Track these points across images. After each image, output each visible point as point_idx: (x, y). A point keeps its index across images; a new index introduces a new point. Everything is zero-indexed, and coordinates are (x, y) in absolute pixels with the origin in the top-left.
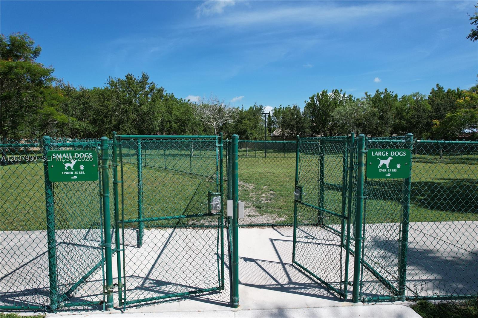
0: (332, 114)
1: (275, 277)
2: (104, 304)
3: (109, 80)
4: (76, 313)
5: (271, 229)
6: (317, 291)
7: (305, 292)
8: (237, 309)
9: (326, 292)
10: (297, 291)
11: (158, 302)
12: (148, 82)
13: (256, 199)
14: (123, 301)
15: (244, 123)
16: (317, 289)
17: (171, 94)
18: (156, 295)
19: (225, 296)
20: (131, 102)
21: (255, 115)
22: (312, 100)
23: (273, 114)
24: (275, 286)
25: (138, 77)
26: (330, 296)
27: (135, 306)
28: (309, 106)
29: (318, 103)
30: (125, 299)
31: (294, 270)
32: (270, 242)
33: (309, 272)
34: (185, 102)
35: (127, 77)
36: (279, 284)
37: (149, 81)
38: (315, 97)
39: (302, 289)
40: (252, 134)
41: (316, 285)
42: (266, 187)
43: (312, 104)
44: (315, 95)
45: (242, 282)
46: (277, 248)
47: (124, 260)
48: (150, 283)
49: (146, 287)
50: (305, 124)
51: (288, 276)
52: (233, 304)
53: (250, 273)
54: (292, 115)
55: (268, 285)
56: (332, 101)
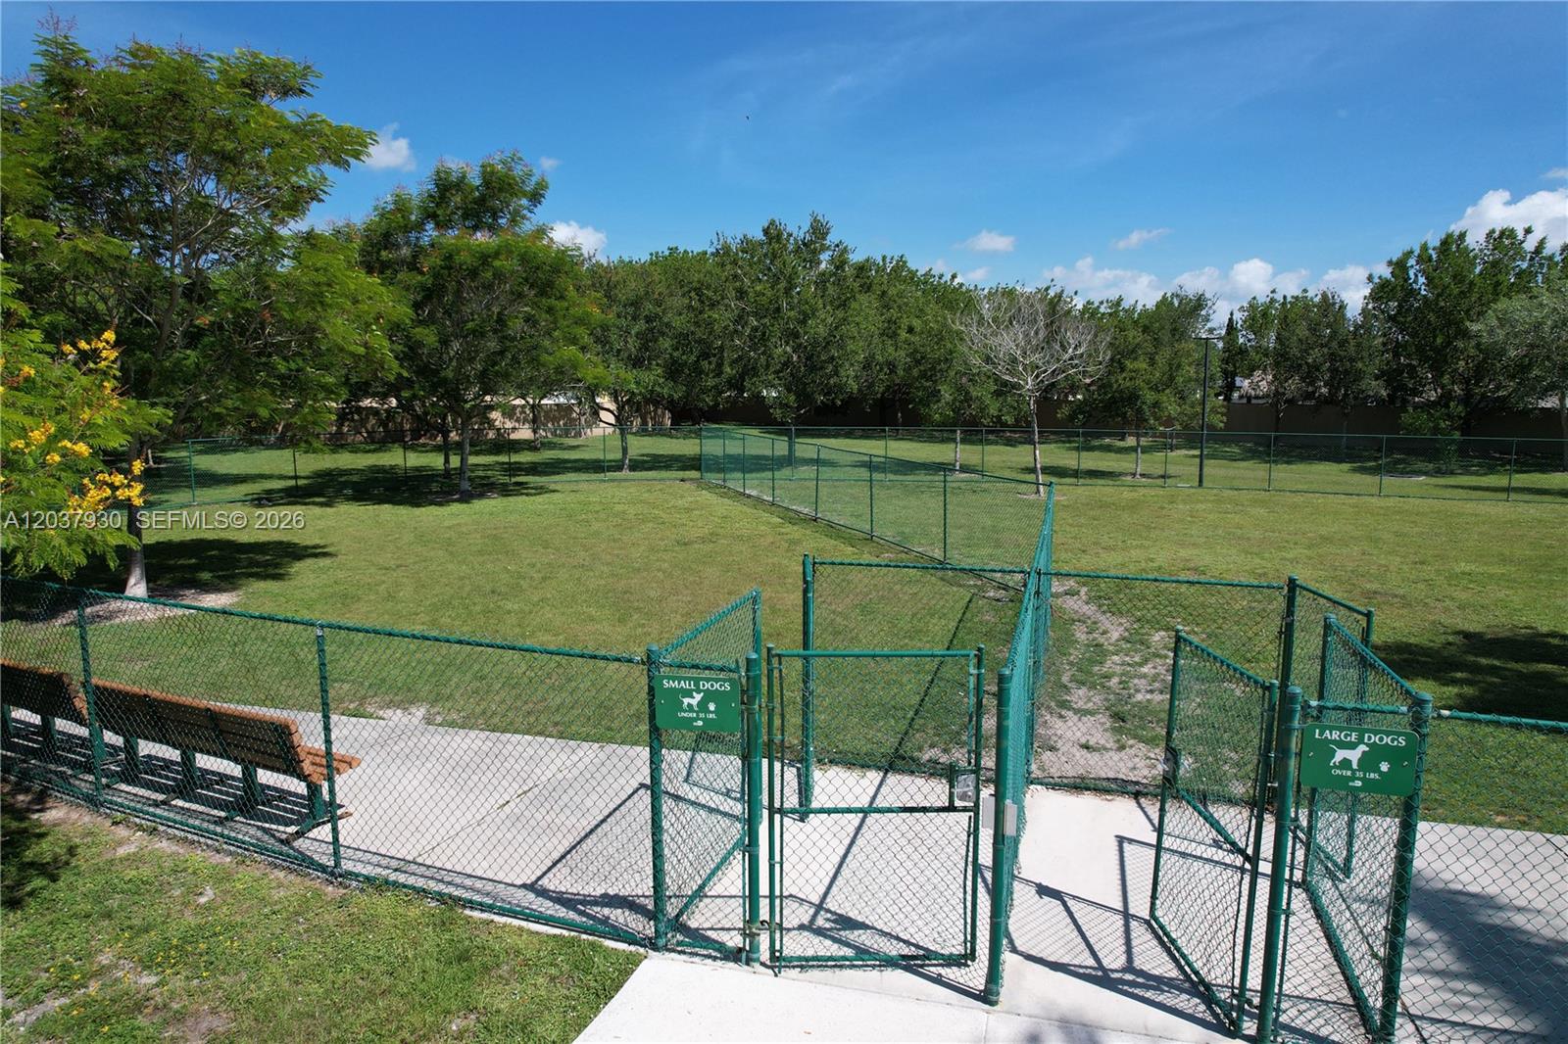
0: (1474, 327)
1: (1096, 948)
2: (744, 955)
3: (716, 243)
4: (697, 959)
5: (1131, 804)
6: (1185, 1002)
7: (1153, 997)
8: (995, 1008)
9: (1202, 1007)
10: (1137, 991)
11: (841, 967)
12: (827, 242)
13: (1120, 683)
14: (777, 954)
15: (1131, 371)
16: (1185, 996)
17: (896, 258)
18: (835, 950)
19: (975, 975)
20: (778, 310)
21: (1175, 329)
22: (1397, 272)
23: (1245, 322)
24: (1089, 971)
25: (800, 228)
26: (1210, 1018)
27: (797, 966)
28: (1381, 292)
29: (1422, 280)
30: (781, 951)
31: (1149, 936)
32: (1114, 844)
33: (1178, 949)
34: (942, 281)
35: (766, 232)
36: (1101, 967)
37: (832, 239)
38: (1412, 262)
39: (1148, 988)
40: (1156, 404)
41: (1187, 985)
42: (1163, 633)
43: (1394, 288)
44: (1412, 252)
45: (1020, 948)
46: (1127, 868)
47: (781, 881)
48: (828, 920)
49: (819, 928)
50: (1360, 365)
51: (1129, 952)
52: (987, 996)
53: (1043, 928)
54: (1314, 329)
55: (1075, 966)
56: (1481, 273)
